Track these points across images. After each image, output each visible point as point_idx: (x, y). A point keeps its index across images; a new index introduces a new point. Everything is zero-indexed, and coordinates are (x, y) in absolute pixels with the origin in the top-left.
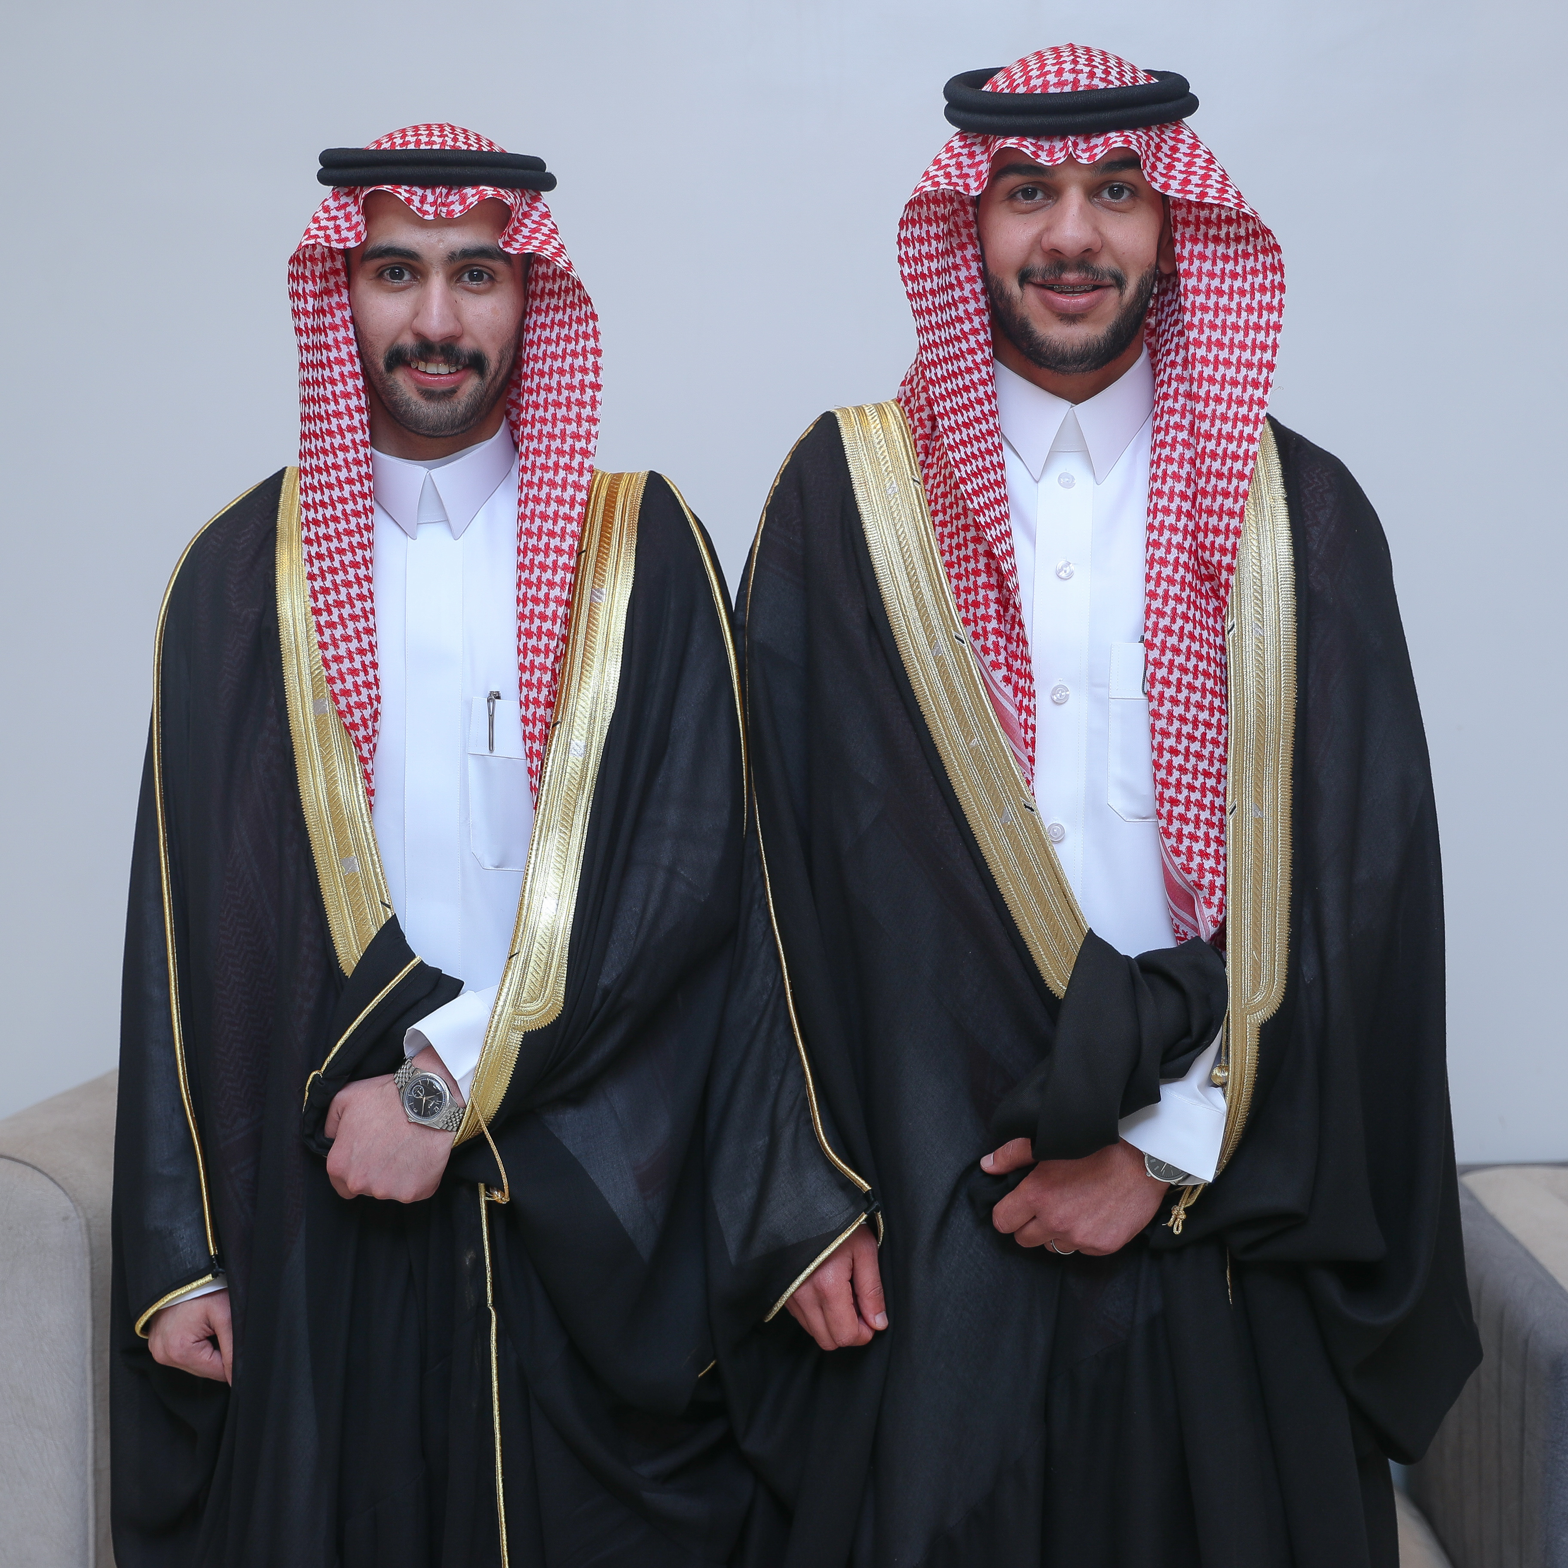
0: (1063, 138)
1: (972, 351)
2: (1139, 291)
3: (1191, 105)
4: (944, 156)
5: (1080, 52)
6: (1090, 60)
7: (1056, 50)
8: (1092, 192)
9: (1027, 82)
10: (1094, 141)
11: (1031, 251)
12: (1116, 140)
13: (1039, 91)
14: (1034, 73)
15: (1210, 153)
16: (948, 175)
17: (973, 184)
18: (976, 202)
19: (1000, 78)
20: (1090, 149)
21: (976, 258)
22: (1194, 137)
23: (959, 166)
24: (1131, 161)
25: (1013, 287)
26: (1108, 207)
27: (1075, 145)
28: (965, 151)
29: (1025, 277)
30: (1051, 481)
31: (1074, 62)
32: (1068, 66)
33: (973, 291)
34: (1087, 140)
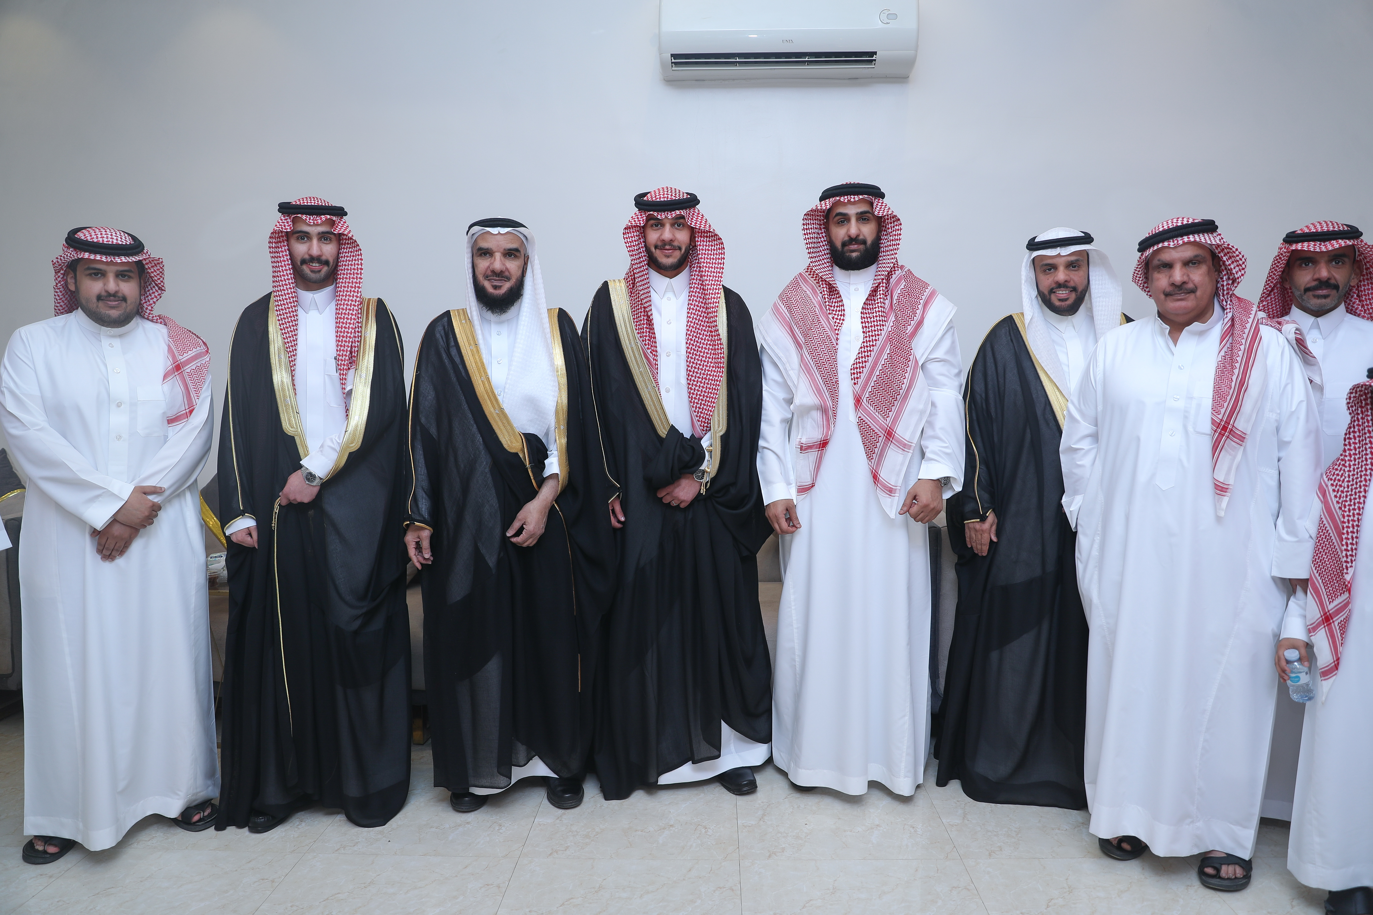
0: (664, 212)
1: (643, 266)
2: (685, 250)
3: (698, 202)
4: (634, 215)
5: (669, 189)
6: (671, 191)
7: (663, 188)
8: (672, 225)
9: (655, 197)
10: (672, 213)
11: (657, 241)
12: (678, 212)
13: (658, 200)
14: (657, 194)
15: (703, 215)
16: (635, 221)
17: (642, 222)
18: (643, 227)
19: (649, 195)
20: (671, 215)
21: (643, 242)
22: (699, 211)
23: (638, 218)
24: (682, 217)
25: (653, 250)
26: (677, 229)
27: (667, 214)
28: (640, 214)
29: (656, 247)
30: (665, 299)
31: (667, 192)
32: (666, 193)
33: (643, 250)
34: (671, 212)
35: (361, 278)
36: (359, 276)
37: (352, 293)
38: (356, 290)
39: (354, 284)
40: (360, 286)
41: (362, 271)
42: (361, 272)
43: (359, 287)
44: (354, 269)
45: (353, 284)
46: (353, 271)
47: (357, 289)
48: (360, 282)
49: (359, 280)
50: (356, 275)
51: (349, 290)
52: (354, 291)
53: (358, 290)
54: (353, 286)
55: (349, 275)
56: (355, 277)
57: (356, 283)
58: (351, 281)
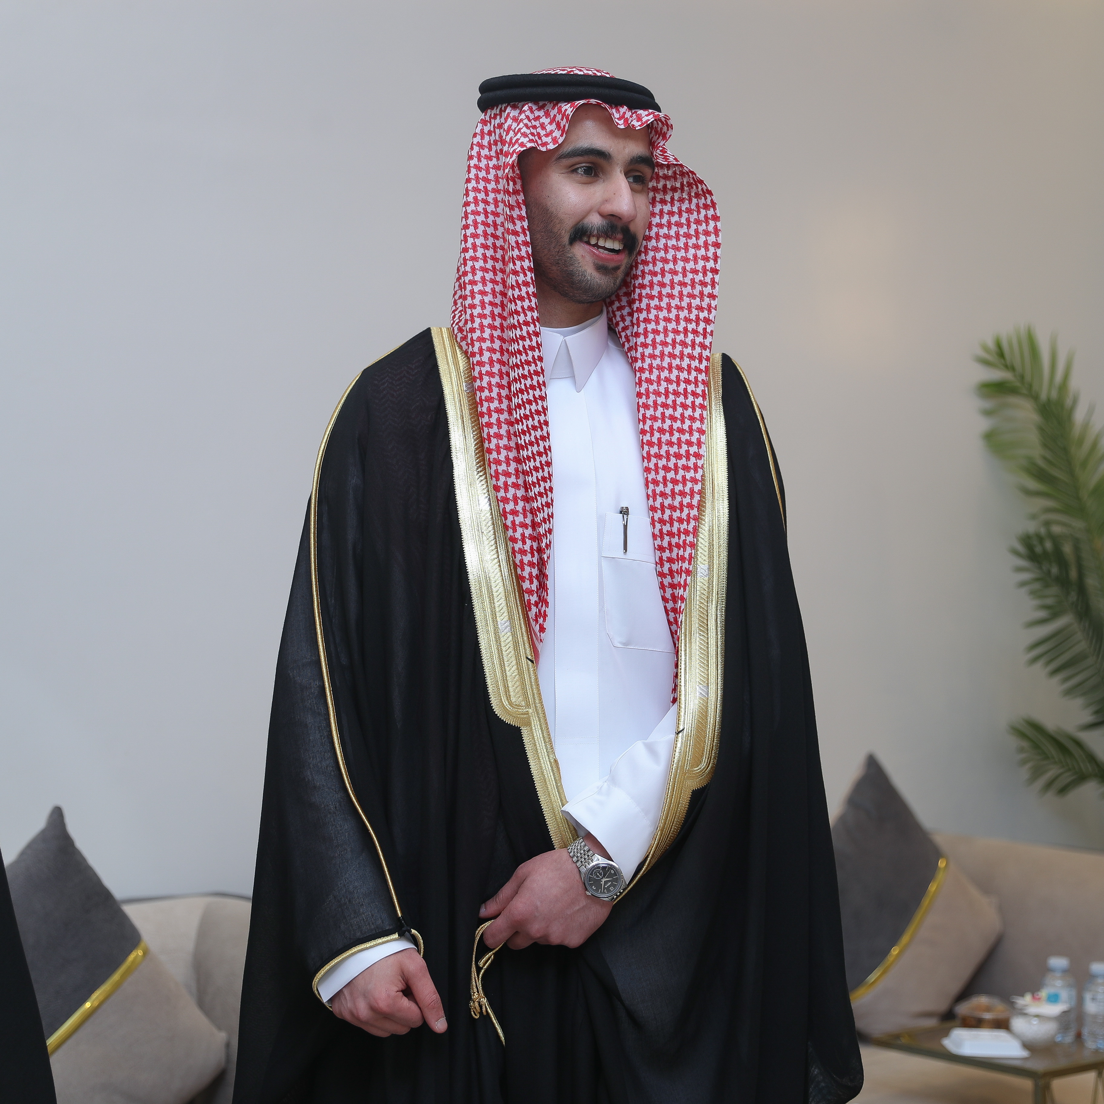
35: (712, 296)
36: (708, 290)
37: (691, 336)
38: (700, 329)
39: (695, 312)
40: (711, 317)
41: (717, 278)
42: (713, 280)
43: (707, 321)
44: (695, 272)
45: (690, 312)
46: (690, 276)
47: (702, 325)
48: (709, 306)
49: (707, 300)
50: (698, 288)
51: (681, 328)
52: (695, 332)
53: (705, 329)
54: (693, 317)
55: (678, 288)
56: (696, 292)
57: (700, 308)
58: (684, 304)
